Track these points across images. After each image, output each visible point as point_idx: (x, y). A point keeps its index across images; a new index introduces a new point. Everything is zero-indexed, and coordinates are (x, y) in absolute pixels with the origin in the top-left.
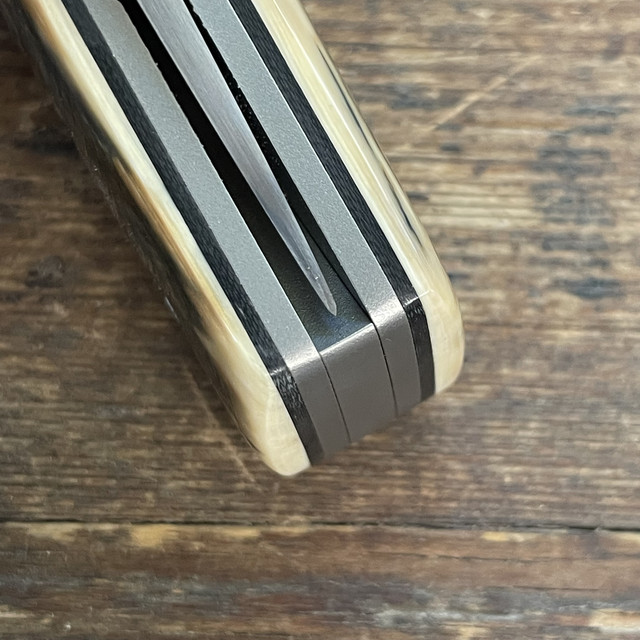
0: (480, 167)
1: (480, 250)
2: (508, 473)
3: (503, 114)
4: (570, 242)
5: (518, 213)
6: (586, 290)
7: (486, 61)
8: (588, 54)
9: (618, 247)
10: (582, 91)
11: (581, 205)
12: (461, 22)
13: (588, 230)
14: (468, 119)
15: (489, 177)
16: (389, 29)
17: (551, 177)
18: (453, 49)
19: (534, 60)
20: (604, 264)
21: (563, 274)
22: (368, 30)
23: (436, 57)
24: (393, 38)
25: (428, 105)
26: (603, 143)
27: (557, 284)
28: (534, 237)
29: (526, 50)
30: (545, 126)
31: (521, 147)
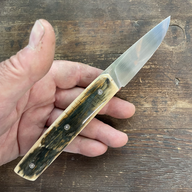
0: (148, 102)
1: (148, 109)
2: (151, 125)
3: (149, 98)
4: (155, 108)
5: (150, 106)
6: (156, 111)
7: (148, 94)
8: (156, 93)
9: (158, 108)
10: (155, 96)
11: (155, 105)
12: (146, 91)
13: (156, 107)
14: (147, 99)
15: (148, 103)
16: (140, 92)
17: (153, 103)
18: (145, 93)
19: (151, 94)
20: (157, 109)
21: (154, 110)
22: (139, 92)
23: (144, 94)
24: (141, 92)
25: (143, 98)
26: (157, 100)
27: (154, 111)
28: (152, 108)
29: (151, 93)
30: (152, 99)
31: (151, 101)
